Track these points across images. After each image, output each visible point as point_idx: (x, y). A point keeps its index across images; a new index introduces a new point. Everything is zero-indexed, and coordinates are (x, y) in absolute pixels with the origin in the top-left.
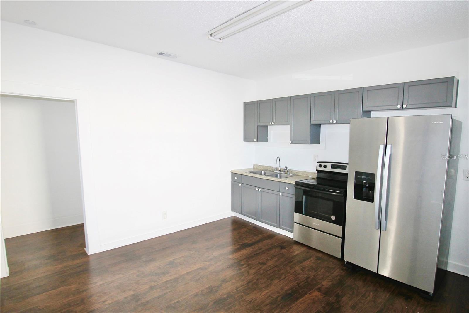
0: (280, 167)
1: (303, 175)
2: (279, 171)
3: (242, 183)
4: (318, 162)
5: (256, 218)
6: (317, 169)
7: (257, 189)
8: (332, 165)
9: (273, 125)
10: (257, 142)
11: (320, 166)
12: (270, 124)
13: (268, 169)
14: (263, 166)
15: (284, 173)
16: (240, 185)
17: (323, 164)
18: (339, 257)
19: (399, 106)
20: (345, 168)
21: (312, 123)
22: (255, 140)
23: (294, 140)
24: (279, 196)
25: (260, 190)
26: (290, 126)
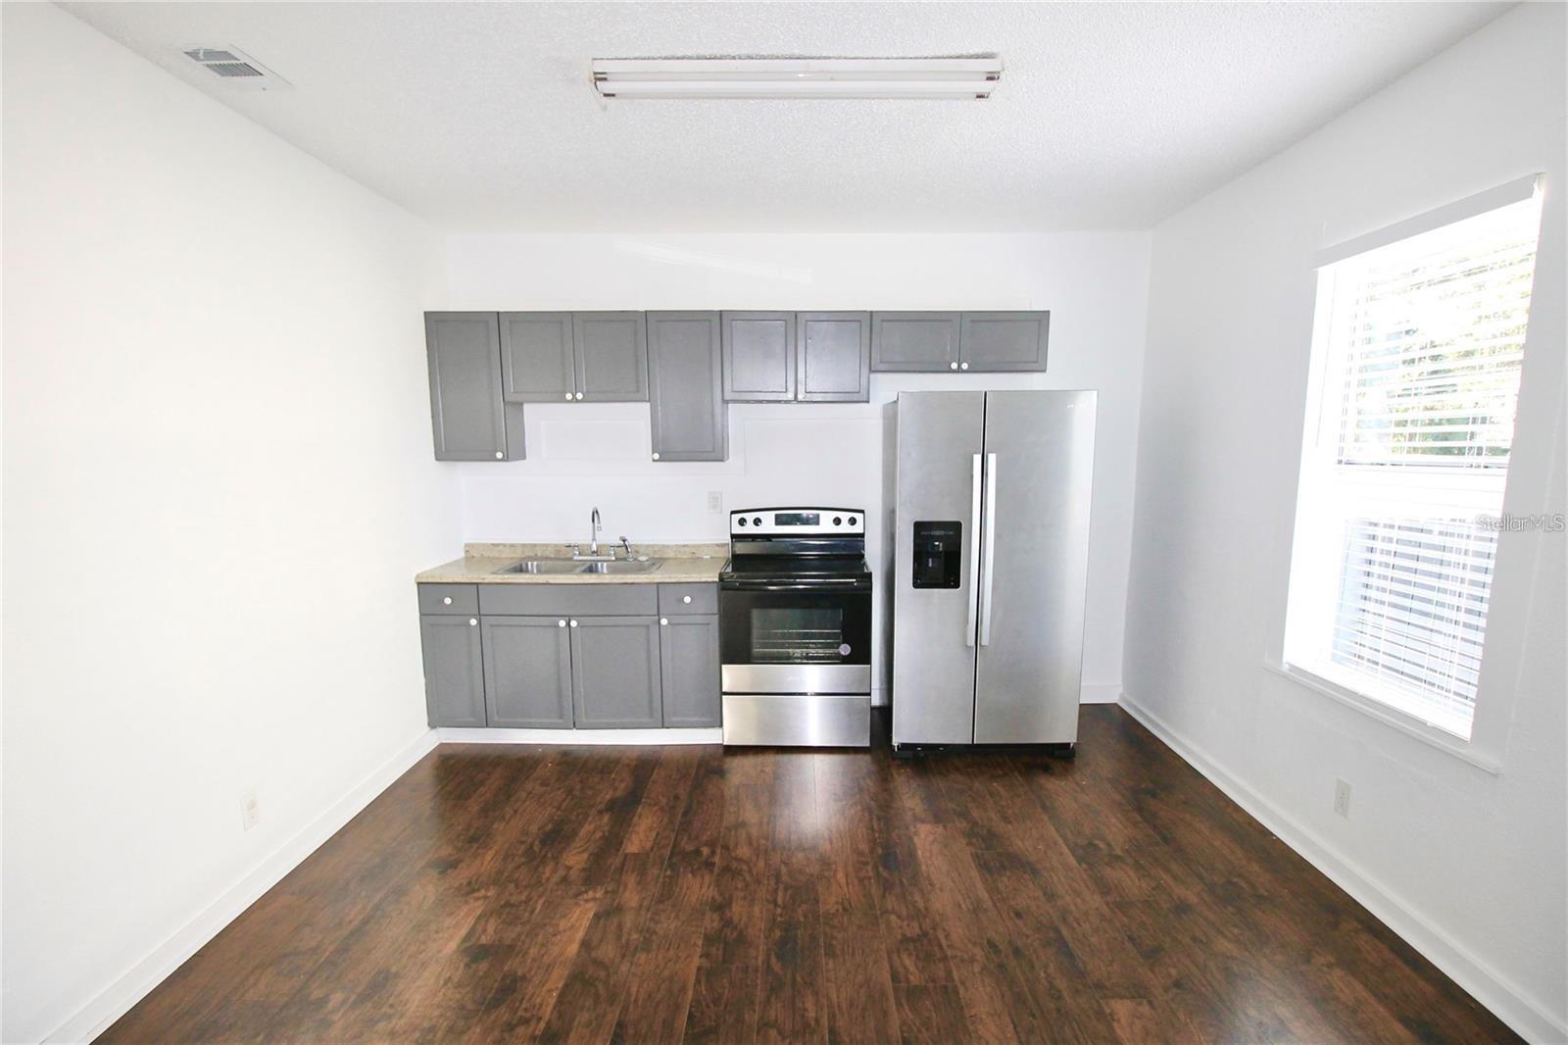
0: (594, 540)
1: (679, 556)
2: (593, 552)
3: (479, 616)
4: (733, 512)
5: (561, 721)
6: (733, 532)
7: (562, 623)
8: (776, 515)
9: (577, 401)
10: (507, 460)
11: (742, 522)
12: (569, 396)
13: (536, 555)
14: (512, 546)
15: (613, 558)
16: (473, 622)
17: (750, 517)
18: (867, 743)
19: (954, 366)
20: (816, 521)
21: (727, 397)
22: (499, 455)
23: (667, 450)
24: (654, 629)
25: (574, 623)
26: (647, 406)
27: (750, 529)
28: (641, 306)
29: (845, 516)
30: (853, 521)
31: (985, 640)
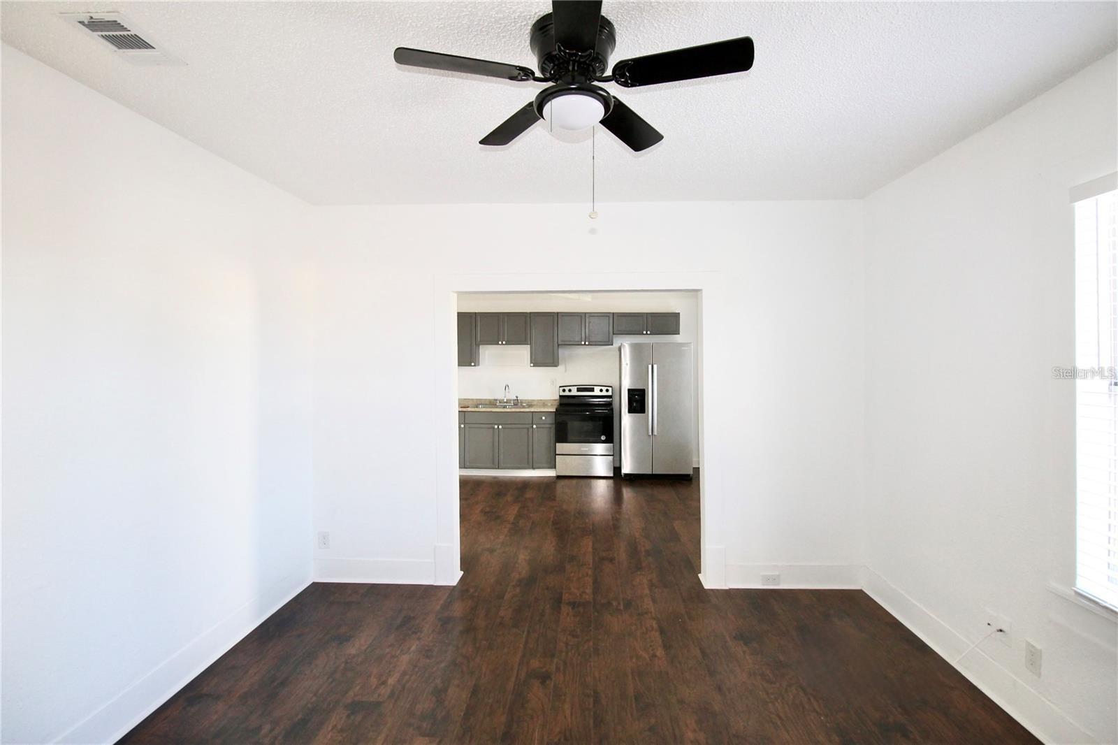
1: (538, 404)
2: (505, 402)
3: (465, 424)
4: (561, 387)
5: (493, 466)
7: (496, 427)
8: (577, 388)
9: (503, 344)
10: (475, 366)
11: (564, 391)
12: (500, 343)
15: (513, 403)
16: (462, 426)
17: (567, 389)
18: (612, 475)
19: (645, 332)
20: (592, 390)
21: (560, 343)
22: (473, 364)
23: (536, 362)
24: (531, 430)
25: (500, 427)
26: (529, 346)
27: (567, 393)
28: (528, 311)
29: (604, 389)
30: (607, 391)
31: (655, 433)
